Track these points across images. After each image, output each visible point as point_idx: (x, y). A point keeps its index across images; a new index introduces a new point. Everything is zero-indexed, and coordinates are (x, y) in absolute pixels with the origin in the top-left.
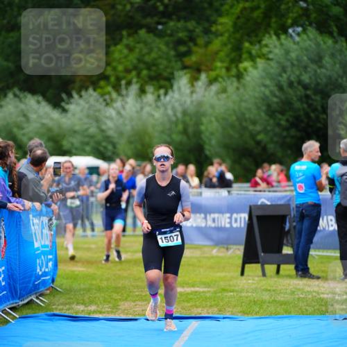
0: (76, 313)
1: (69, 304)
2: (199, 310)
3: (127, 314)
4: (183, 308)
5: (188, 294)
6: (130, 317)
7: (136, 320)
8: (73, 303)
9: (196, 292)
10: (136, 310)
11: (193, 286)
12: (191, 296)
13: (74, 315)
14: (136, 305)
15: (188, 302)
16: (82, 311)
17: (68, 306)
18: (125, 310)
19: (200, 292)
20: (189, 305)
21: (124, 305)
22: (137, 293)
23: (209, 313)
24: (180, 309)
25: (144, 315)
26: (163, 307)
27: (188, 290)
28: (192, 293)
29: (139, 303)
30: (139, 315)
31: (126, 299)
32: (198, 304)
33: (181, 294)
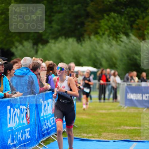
0: (83, 137)
1: (81, 133)
2: (137, 138)
3: (105, 138)
4: (130, 137)
5: (132, 130)
6: (106, 140)
7: (109, 141)
8: (82, 133)
9: (136, 129)
10: (109, 137)
11: (134, 126)
12: (133, 131)
13: (82, 138)
14: (109, 134)
15: (132, 134)
16: (86, 136)
17: (80, 134)
18: (104, 136)
19: (137, 129)
20: (132, 135)
21: (104, 134)
22: (109, 129)
23: (141, 139)
24: (128, 137)
25: (112, 139)
26: (121, 136)
27: (132, 128)
28: (134, 129)
29: (110, 133)
30: (110, 139)
31: (105, 132)
32: (136, 135)
33: (129, 130)
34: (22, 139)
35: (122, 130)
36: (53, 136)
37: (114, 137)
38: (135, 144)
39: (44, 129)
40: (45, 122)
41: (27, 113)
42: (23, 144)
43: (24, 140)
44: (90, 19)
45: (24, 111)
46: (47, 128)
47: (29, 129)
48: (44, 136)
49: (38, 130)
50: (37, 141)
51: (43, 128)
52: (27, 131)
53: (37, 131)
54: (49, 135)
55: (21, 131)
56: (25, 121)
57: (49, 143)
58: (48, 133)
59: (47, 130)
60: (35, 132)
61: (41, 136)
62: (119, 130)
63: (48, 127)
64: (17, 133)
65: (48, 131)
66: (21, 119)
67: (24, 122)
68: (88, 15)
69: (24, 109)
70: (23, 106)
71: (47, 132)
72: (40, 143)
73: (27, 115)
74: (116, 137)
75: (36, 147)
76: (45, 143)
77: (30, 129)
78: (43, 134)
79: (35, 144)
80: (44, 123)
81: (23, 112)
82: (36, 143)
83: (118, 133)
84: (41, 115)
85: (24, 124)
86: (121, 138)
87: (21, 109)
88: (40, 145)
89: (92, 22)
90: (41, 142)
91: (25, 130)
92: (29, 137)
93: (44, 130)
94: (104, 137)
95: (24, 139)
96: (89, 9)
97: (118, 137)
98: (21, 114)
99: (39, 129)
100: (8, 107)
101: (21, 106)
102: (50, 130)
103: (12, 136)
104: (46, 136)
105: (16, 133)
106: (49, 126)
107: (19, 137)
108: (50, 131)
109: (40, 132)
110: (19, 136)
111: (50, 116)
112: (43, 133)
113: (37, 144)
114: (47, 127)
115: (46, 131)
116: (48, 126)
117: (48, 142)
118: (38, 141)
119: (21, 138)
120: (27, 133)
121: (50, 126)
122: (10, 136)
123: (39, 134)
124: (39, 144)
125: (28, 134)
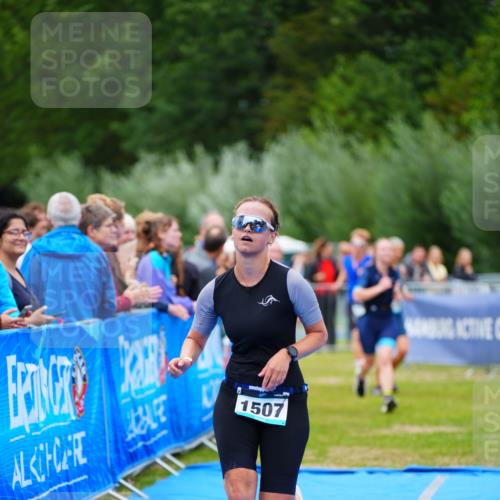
2: (446, 460)
3: (339, 464)
4: (422, 457)
5: (429, 436)
6: (344, 468)
7: (352, 473)
9: (442, 433)
10: (352, 458)
12: (434, 440)
14: (353, 451)
15: (429, 447)
18: (337, 458)
20: (432, 451)
21: (335, 451)
22: (354, 435)
24: (417, 458)
25: (365, 465)
26: (393, 454)
27: (430, 430)
28: (435, 435)
29: (357, 448)
30: (357, 465)
31: (338, 444)
32: (444, 450)
33: (419, 436)
34: (58, 469)
35: (395, 437)
36: (164, 459)
37: (369, 459)
38: (440, 479)
39: (133, 435)
40: (136, 410)
41: (73, 380)
42: (64, 484)
43: (66, 471)
44: (278, 79)
45: (65, 372)
46: (144, 432)
47: (83, 434)
48: (133, 458)
49: (112, 439)
50: (110, 477)
51: (132, 432)
52: (77, 441)
53: (110, 441)
54: (152, 456)
55: (57, 441)
56: (68, 408)
57: (151, 483)
58: (149, 451)
59: (143, 438)
60: (101, 446)
61: (123, 458)
62: (384, 437)
63: (149, 430)
64: (41, 447)
65: (148, 443)
66: (55, 401)
67: (66, 412)
68: (271, 65)
69: (63, 367)
70: (59, 358)
71: (145, 446)
72: (120, 483)
73: (74, 387)
74: (376, 459)
75: (109, 495)
76: (139, 484)
77: (87, 434)
78: (130, 453)
79: (105, 485)
80: (133, 416)
81: (62, 376)
82: (108, 480)
83: (382, 447)
84: (124, 389)
85: (65, 417)
86: (394, 462)
87: (55, 366)
88: (120, 488)
89: (288, 88)
90: (125, 479)
91: (70, 438)
92: (83, 461)
93: (133, 439)
94: (335, 461)
95: (65, 467)
96: (275, 44)
97: (384, 459)
98: (54, 385)
99: (116, 436)
100: (8, 358)
101: (53, 357)
102: (153, 440)
103: (24, 456)
104: (142, 457)
105: (38, 446)
106: (149, 427)
107: (51, 462)
108: (156, 442)
109: (120, 445)
110: (49, 457)
111: (153, 391)
112: (131, 450)
113: (112, 485)
114: (142, 428)
115: (140, 444)
116: (146, 427)
117: (147, 479)
118: (114, 475)
119: (58, 463)
120: (77, 447)
121: (154, 426)
122: (18, 457)
123: (117, 450)
124: (117, 485)
125: (78, 452)
